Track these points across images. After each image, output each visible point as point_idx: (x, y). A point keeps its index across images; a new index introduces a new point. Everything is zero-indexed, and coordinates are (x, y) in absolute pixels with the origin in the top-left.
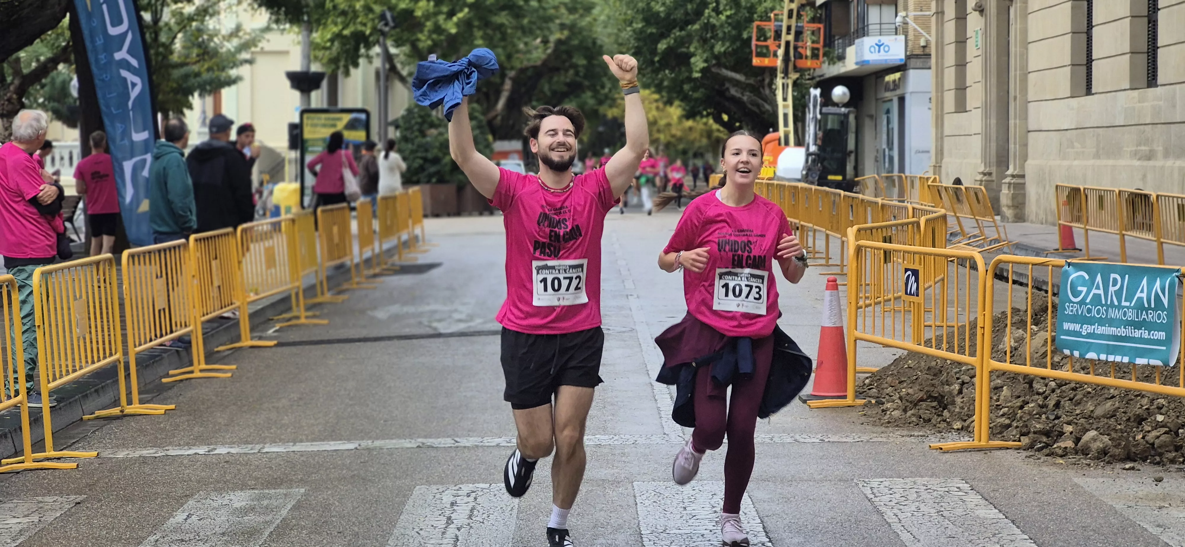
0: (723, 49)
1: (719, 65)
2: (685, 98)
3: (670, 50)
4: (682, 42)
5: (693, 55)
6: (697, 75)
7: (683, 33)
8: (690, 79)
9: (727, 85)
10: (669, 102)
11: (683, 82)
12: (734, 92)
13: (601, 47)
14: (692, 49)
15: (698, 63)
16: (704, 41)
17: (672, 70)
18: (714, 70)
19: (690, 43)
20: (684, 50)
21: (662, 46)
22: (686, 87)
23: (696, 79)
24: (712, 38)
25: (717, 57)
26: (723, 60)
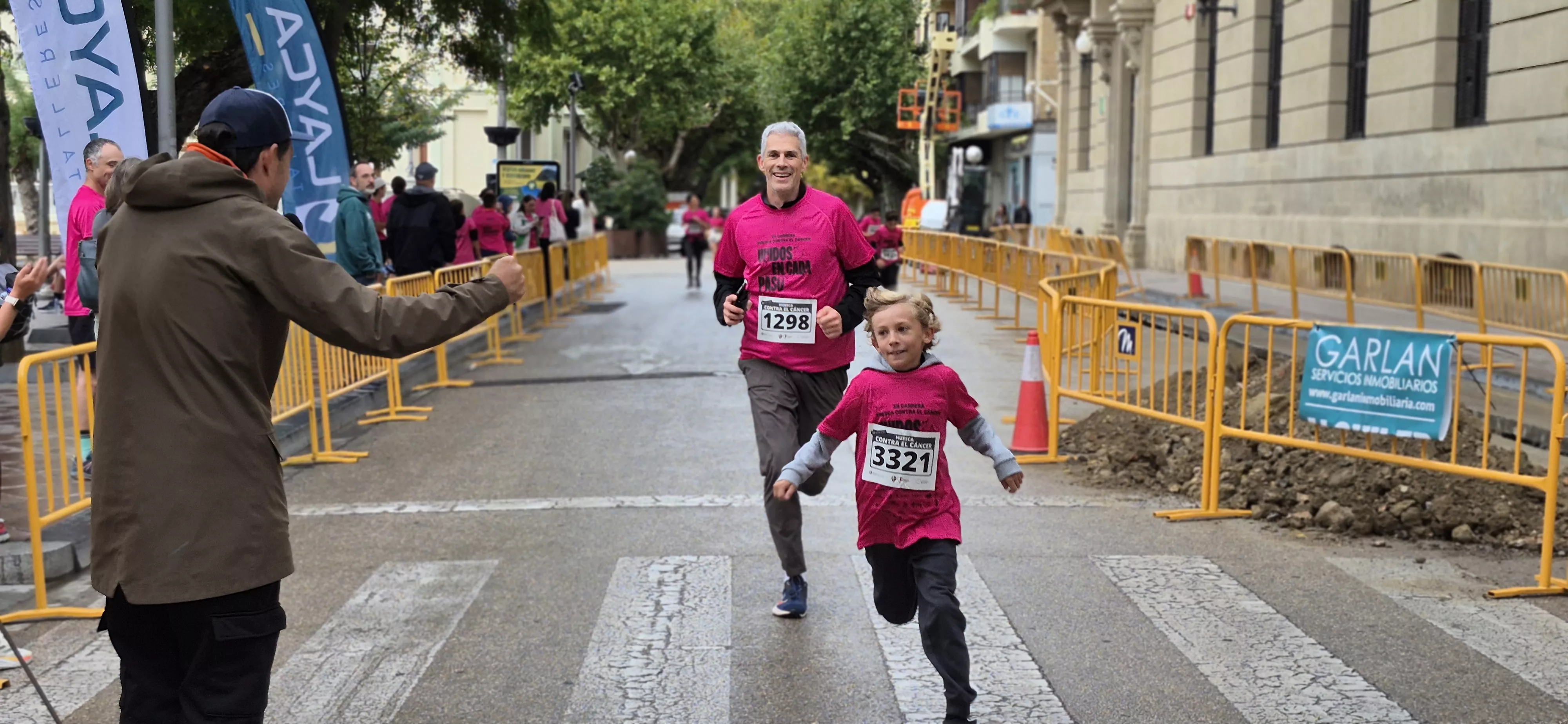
0: (869, 115)
1: (867, 128)
2: (830, 157)
3: (822, 114)
4: (833, 107)
5: (843, 119)
6: (846, 138)
7: (835, 100)
8: (839, 141)
9: (872, 145)
10: (816, 161)
11: (830, 143)
12: (878, 152)
13: (761, 111)
14: (842, 114)
15: (847, 126)
16: (853, 107)
17: (823, 133)
18: (862, 132)
19: (841, 108)
20: (835, 114)
21: (816, 111)
22: (833, 148)
23: (846, 142)
24: (861, 104)
25: (864, 121)
26: (870, 124)
